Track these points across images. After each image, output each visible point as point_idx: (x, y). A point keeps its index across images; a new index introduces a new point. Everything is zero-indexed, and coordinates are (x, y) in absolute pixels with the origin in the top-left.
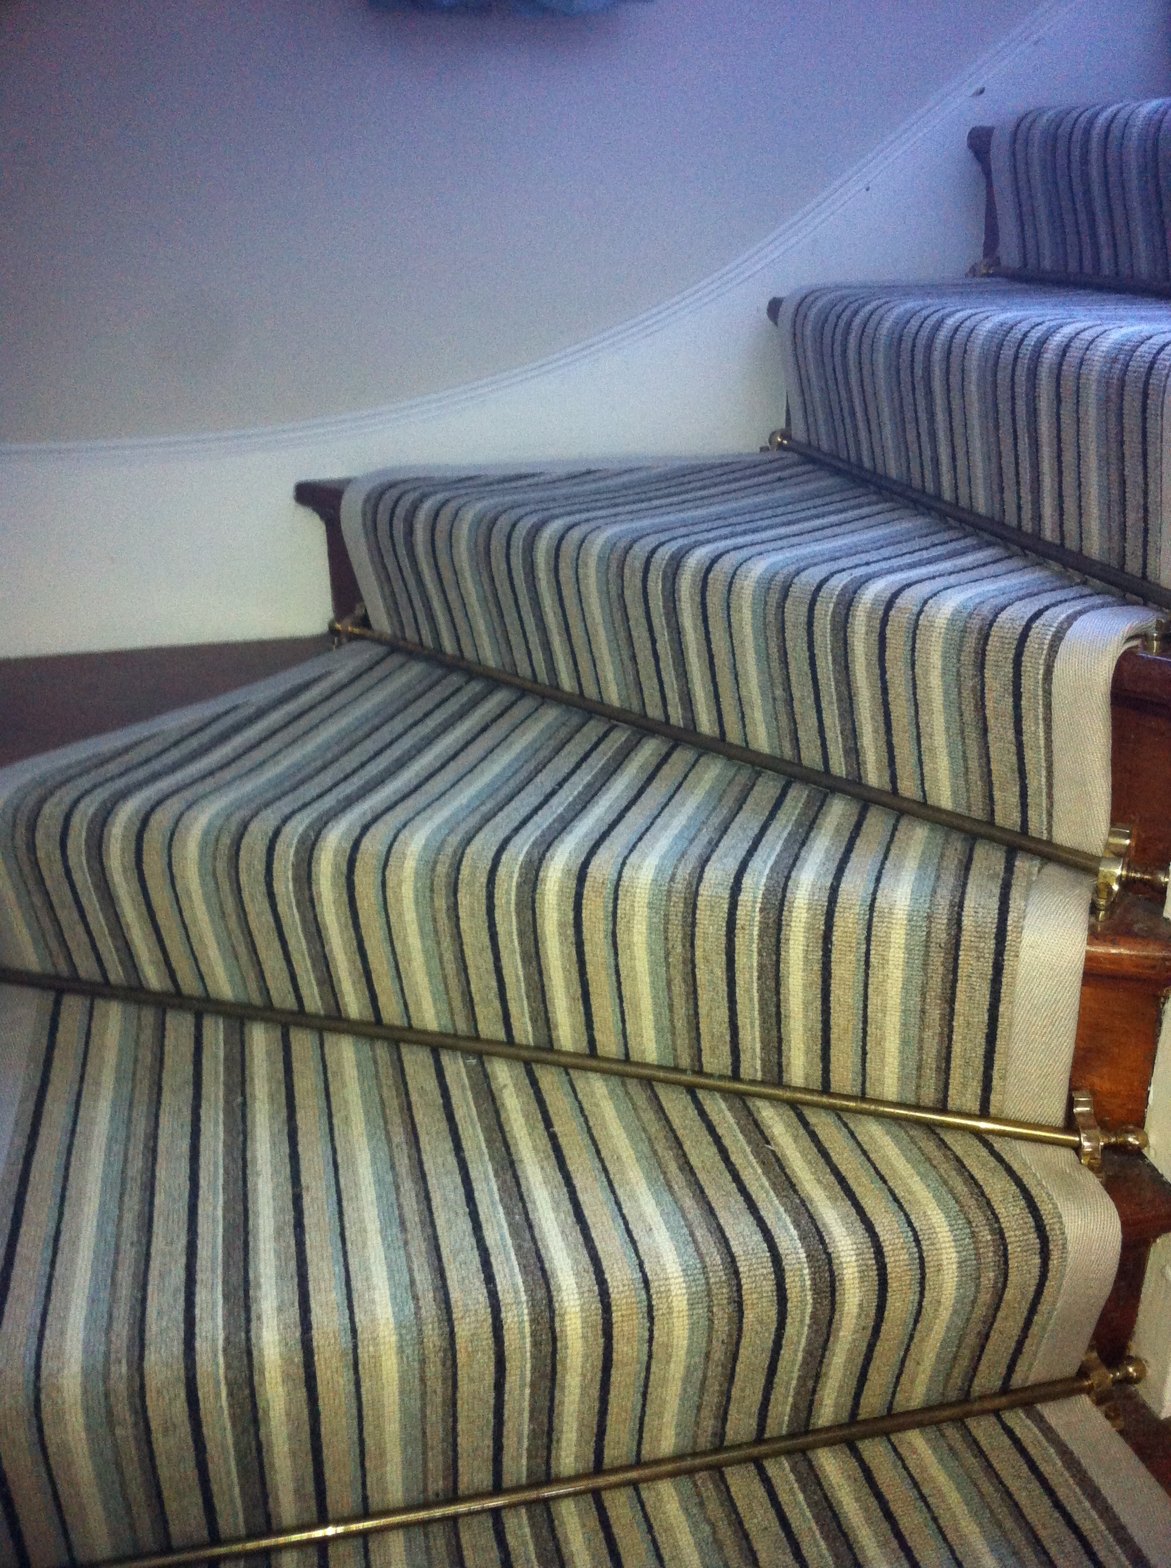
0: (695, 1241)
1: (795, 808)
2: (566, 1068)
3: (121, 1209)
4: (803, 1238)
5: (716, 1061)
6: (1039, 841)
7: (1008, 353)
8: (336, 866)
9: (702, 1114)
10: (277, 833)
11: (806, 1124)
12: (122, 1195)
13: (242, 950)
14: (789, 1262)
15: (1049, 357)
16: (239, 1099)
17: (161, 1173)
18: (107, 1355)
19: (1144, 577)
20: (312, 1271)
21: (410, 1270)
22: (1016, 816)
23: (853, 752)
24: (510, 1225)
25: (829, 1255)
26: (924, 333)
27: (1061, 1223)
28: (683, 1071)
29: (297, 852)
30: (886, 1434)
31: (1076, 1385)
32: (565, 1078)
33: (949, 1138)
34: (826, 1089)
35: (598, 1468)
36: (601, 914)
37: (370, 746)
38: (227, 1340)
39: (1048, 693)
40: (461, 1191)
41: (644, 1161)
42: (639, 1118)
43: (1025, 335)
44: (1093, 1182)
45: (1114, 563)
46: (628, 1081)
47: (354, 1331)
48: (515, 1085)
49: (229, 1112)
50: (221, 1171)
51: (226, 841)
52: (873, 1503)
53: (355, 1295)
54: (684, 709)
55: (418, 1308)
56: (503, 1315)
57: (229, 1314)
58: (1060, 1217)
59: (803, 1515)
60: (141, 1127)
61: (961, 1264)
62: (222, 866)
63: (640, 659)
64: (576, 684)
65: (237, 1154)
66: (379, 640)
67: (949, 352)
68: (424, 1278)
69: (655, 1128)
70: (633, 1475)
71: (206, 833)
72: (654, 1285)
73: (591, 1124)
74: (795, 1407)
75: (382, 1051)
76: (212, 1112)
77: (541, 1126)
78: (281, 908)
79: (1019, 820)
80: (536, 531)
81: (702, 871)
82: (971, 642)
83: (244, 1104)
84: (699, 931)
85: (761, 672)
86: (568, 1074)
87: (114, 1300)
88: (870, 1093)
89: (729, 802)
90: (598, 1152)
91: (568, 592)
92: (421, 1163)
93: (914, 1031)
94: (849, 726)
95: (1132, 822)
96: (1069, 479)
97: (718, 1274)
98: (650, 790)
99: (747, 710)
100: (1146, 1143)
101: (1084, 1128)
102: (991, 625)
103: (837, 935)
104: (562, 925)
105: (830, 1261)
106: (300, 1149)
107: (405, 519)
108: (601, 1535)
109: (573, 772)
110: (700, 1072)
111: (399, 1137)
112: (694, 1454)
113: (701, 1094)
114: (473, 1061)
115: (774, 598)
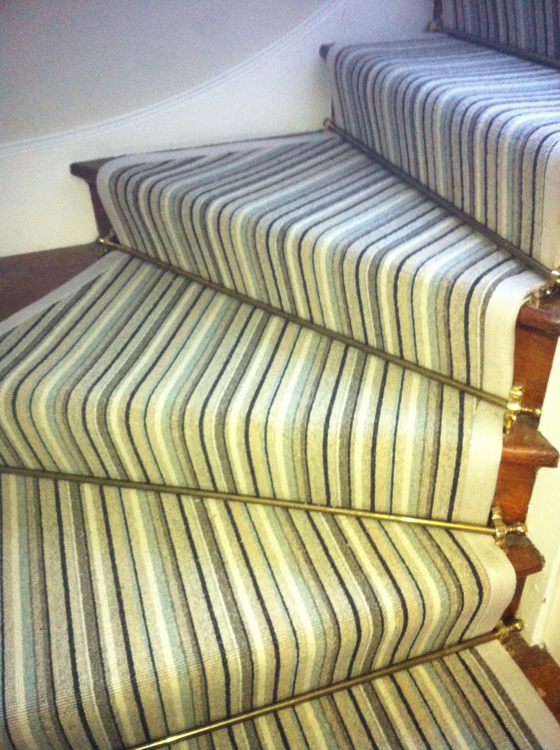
0: (316, 607)
1: (351, 366)
2: (245, 503)
3: (32, 609)
4: (367, 599)
5: (318, 496)
6: (475, 389)
7: (457, 118)
8: (119, 417)
9: (314, 526)
10: (86, 399)
11: (364, 529)
12: (31, 599)
13: (74, 452)
14: (361, 614)
15: (481, 126)
16: (83, 535)
17: (49, 583)
18: (37, 699)
19: (531, 255)
20: (131, 639)
21: (180, 635)
22: (464, 375)
23: (380, 335)
24: (226, 603)
25: (380, 608)
26: (410, 92)
27: (488, 579)
28: (303, 503)
29: (98, 410)
30: (407, 668)
31: (492, 636)
32: (244, 508)
33: (432, 531)
34: (372, 510)
35: (275, 701)
36: (258, 439)
37: (129, 330)
38: (95, 684)
39: (482, 324)
40: (200, 583)
41: (287, 558)
42: (283, 530)
43: (467, 109)
44: (502, 555)
45: (515, 243)
46: (276, 508)
47: (156, 673)
48: (220, 514)
49: (78, 543)
50: (79, 579)
51: (59, 405)
52: (403, 706)
53: (154, 653)
54: (291, 303)
55: (186, 657)
56: (227, 657)
57: (94, 670)
58: (487, 576)
59: (371, 714)
60: (35, 555)
61: (442, 604)
62: (59, 417)
63: (266, 277)
64: (232, 284)
65: (85, 568)
66: (124, 250)
67: (424, 108)
68: (187, 638)
69: (291, 536)
70: (292, 701)
71: (48, 401)
72: (298, 633)
73: (260, 536)
74: (365, 664)
75: (151, 497)
76: (70, 542)
77: (235, 539)
78: (93, 436)
79: (465, 377)
80: (206, 205)
81: (309, 416)
82: (443, 294)
83: (85, 536)
84: (309, 447)
85: (331, 293)
86: (246, 505)
87: (36, 665)
88: (394, 511)
89: (318, 363)
90: (265, 554)
91: (226, 241)
92: (178, 567)
93: (416, 487)
94: (378, 324)
95: (522, 381)
96: (491, 193)
97: (329, 623)
98: (277, 356)
99: (324, 309)
100: (526, 530)
101: (498, 526)
102: (453, 286)
103: (378, 448)
104: (239, 444)
105: (381, 611)
106: (117, 562)
107: (133, 192)
108: (279, 734)
109: (236, 345)
110: (310, 503)
111: (166, 552)
112: (319, 689)
113: (312, 514)
114: (198, 501)
115: (337, 258)
